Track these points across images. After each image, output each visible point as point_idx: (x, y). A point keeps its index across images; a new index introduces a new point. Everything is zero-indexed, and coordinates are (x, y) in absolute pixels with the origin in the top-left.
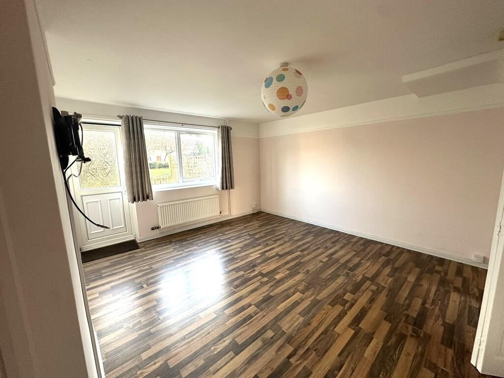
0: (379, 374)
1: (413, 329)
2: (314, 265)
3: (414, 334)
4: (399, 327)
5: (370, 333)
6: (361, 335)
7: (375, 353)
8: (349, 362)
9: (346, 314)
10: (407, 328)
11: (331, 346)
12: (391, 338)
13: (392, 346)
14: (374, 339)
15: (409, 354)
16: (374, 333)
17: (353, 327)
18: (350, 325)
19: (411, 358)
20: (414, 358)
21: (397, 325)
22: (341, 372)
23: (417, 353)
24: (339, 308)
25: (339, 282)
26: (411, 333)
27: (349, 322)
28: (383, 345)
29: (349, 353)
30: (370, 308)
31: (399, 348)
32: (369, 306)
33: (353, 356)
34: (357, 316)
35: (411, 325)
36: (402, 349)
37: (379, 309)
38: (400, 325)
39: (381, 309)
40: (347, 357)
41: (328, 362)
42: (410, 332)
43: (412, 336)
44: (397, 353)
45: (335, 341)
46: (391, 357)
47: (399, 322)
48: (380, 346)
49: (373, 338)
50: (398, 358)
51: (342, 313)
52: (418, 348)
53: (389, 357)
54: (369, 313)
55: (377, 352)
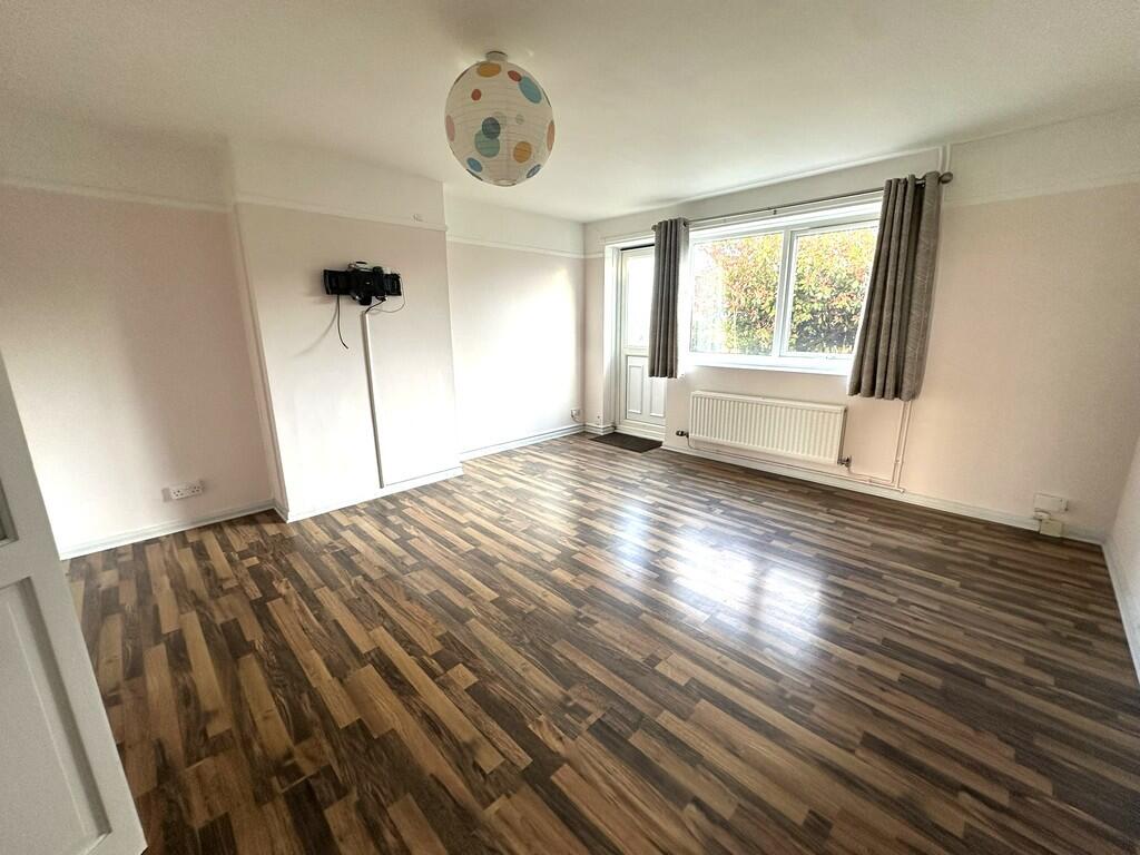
0: (277, 657)
1: (300, 774)
2: (621, 636)
3: (289, 762)
4: (324, 741)
5: (345, 676)
6: (351, 660)
7: (307, 667)
8: (318, 629)
9: (410, 654)
10: (312, 759)
11: (355, 615)
12: (312, 706)
13: (297, 698)
14: (329, 676)
15: (266, 718)
16: (341, 681)
17: (372, 654)
18: (379, 651)
19: (258, 718)
20: (254, 722)
21: (330, 740)
22: (313, 617)
23: (255, 736)
24: (431, 646)
25: (531, 673)
26: (297, 759)
27: (388, 652)
28: (309, 684)
29: (330, 632)
30: (408, 706)
31: (287, 707)
32: (414, 706)
33: (324, 636)
34: (396, 670)
35: (311, 777)
36: (281, 714)
37: (398, 727)
38: (327, 748)
39: (393, 731)
40: (327, 629)
41: (335, 607)
42: (299, 759)
43: (289, 755)
44: (283, 700)
45: (362, 623)
46: (284, 686)
47: (336, 750)
48: (311, 680)
49: (333, 676)
50: (274, 695)
51: (416, 648)
52: (262, 746)
53: (287, 682)
54: (392, 697)
55: (305, 670)
